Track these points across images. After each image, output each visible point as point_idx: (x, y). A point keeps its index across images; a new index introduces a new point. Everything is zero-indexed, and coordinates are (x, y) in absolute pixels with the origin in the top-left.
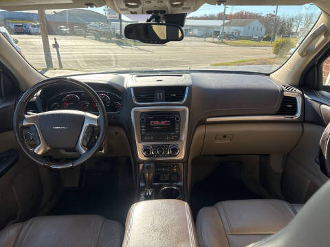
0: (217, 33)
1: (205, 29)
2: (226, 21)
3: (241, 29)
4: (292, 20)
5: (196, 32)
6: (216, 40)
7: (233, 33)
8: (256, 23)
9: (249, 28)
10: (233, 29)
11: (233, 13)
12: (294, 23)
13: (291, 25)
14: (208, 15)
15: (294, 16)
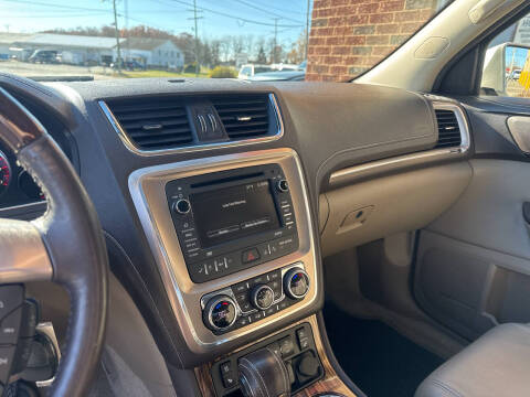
0: (107, 60)
1: (86, 53)
2: (121, 40)
3: (148, 54)
4: (217, 44)
5: (68, 56)
6: (108, 70)
7: (134, 59)
8: (169, 46)
9: (160, 52)
10: (134, 53)
11: (129, 28)
12: (221, 49)
13: (218, 50)
14: (84, 28)
15: (220, 38)
